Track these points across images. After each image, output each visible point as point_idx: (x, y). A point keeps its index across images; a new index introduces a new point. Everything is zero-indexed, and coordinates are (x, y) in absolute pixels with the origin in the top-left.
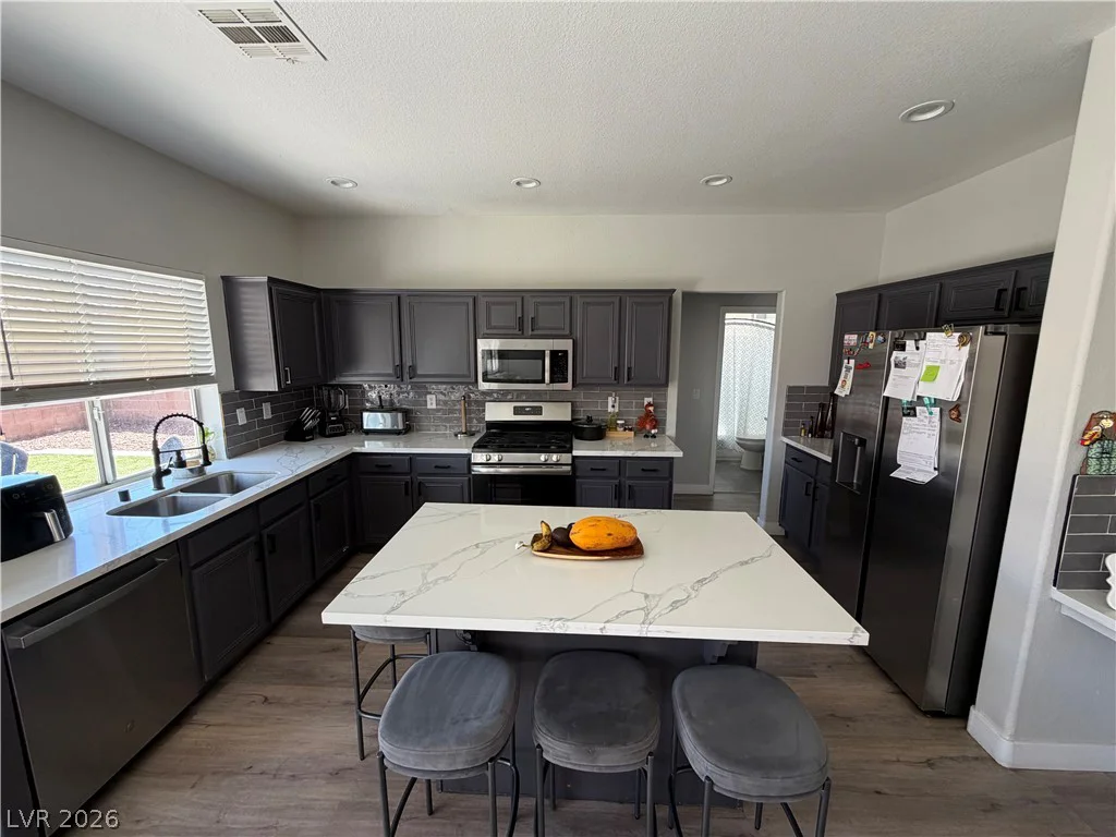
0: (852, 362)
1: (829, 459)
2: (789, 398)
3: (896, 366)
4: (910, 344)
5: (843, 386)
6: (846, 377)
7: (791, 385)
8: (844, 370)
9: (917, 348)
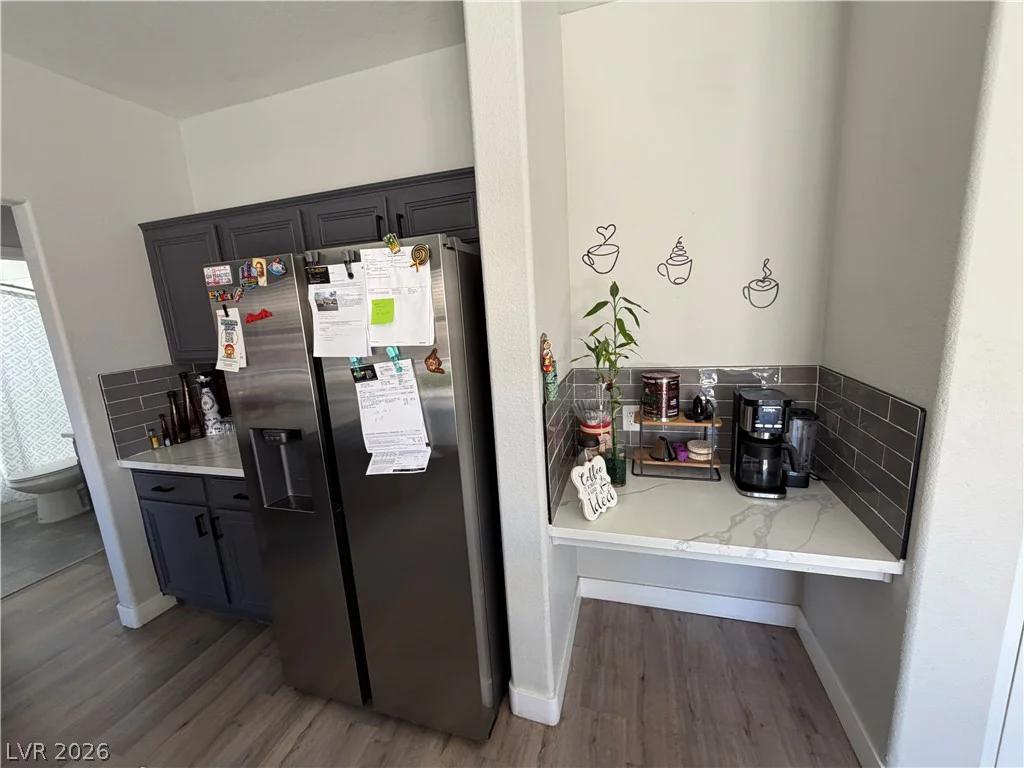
0: (234, 314)
1: (240, 473)
2: (109, 394)
3: (321, 307)
4: (336, 271)
5: (229, 356)
6: (230, 338)
7: (106, 372)
8: (221, 328)
9: (351, 276)
